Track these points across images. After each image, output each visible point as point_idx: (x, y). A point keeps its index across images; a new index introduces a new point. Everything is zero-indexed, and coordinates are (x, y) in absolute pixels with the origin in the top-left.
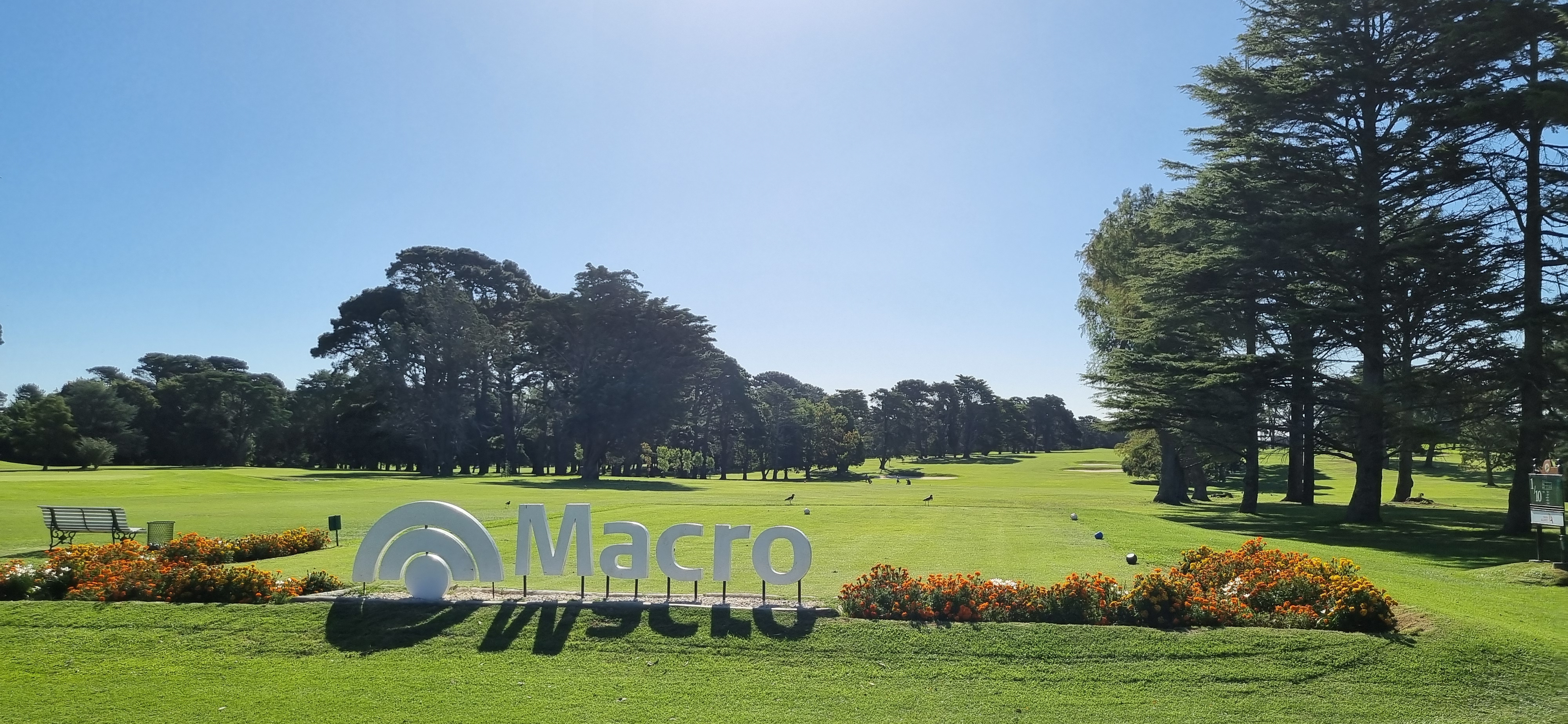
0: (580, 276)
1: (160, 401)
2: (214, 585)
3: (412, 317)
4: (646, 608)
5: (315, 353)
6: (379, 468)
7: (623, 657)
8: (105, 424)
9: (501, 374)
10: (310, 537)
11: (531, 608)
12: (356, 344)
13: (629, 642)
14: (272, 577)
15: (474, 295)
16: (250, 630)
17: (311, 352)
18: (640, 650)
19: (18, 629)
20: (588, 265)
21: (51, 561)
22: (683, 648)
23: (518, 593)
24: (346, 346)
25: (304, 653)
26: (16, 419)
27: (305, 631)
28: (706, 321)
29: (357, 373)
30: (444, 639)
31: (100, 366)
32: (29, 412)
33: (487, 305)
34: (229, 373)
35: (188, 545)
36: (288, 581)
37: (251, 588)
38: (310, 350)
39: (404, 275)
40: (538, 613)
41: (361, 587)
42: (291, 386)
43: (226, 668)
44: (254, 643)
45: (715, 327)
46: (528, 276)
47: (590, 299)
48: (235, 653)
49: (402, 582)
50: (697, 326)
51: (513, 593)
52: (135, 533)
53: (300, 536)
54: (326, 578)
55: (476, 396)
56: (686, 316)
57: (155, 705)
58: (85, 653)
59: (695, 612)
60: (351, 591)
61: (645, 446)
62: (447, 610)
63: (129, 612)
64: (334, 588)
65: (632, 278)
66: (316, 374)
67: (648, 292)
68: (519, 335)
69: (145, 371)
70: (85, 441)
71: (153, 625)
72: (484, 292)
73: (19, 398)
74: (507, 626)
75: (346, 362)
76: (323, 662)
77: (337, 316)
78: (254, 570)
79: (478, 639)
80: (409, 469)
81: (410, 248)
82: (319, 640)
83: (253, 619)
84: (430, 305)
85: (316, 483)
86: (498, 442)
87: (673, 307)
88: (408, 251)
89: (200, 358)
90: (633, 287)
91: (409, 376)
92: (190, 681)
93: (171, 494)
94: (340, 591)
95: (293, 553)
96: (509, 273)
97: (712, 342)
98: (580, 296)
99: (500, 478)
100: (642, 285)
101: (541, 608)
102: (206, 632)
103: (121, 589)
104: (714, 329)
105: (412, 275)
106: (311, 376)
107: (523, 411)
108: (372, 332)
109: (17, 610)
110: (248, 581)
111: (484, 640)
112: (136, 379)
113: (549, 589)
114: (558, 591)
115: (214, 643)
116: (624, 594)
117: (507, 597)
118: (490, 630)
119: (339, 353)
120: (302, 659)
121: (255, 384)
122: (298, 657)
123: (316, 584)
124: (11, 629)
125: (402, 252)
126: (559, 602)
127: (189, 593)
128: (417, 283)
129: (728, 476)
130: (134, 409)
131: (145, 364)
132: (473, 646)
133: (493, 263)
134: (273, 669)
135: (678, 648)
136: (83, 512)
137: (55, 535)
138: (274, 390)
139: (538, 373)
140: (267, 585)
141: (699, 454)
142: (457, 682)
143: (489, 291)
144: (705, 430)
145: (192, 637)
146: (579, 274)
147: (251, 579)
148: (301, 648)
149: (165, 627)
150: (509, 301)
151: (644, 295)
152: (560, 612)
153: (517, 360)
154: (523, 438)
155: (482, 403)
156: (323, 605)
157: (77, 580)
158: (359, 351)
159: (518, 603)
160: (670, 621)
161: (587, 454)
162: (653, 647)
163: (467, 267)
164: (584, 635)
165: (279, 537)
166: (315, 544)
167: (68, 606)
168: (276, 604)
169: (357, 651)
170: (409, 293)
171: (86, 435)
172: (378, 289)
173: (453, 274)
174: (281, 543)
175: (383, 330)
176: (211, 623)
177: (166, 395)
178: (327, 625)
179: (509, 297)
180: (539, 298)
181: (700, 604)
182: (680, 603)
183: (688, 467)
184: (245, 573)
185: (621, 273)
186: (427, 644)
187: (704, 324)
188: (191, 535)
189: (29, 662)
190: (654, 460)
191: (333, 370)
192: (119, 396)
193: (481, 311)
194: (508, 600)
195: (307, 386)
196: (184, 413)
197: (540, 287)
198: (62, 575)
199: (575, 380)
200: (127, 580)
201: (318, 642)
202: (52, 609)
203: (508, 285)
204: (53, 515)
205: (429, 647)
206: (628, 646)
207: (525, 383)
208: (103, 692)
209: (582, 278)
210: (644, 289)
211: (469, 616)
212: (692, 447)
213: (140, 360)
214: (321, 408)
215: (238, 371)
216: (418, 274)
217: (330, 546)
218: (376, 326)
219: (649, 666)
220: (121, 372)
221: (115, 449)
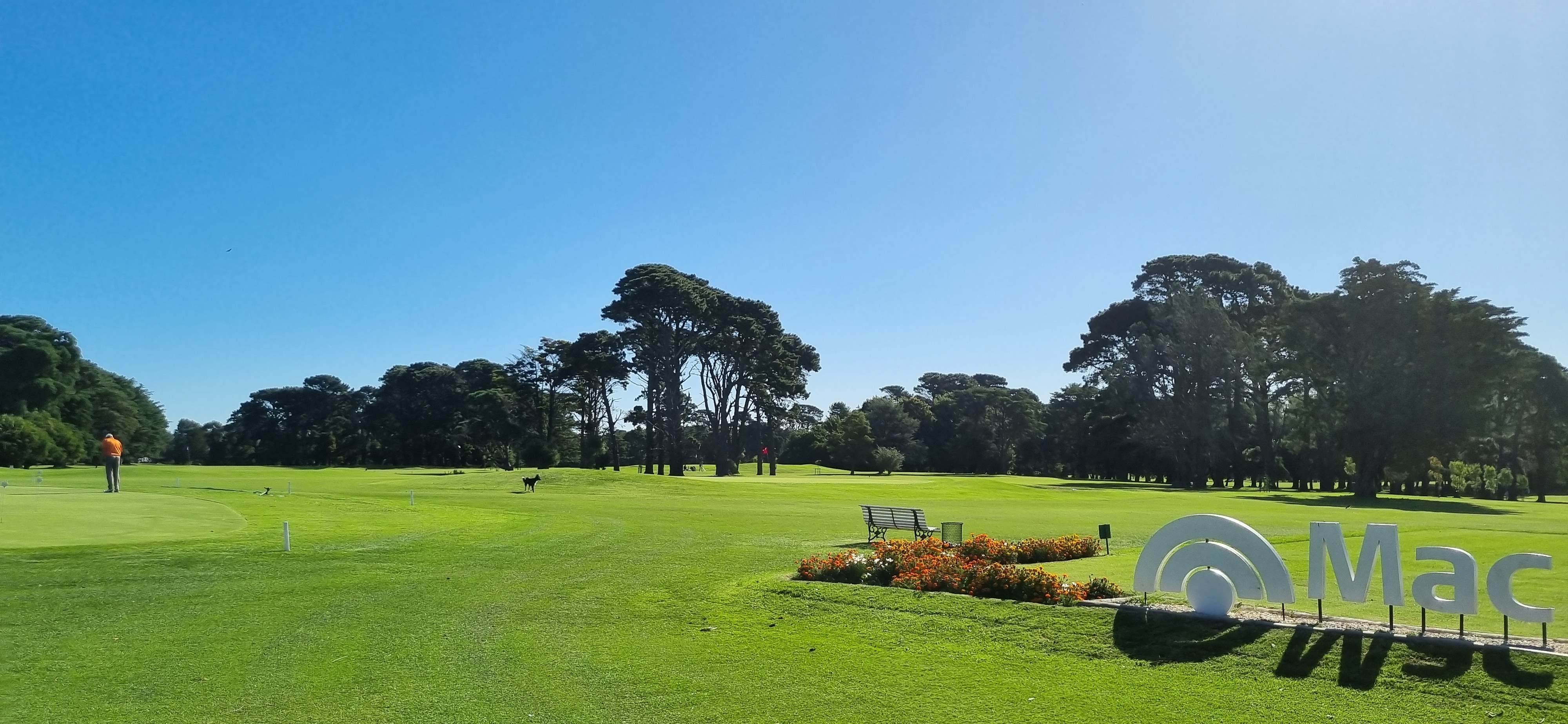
0: (1345, 272)
1: (937, 416)
2: (1008, 583)
3: (1160, 329)
4: (1478, 649)
5: (1067, 367)
6: (1129, 479)
7: (1455, 703)
8: (895, 435)
9: (1254, 382)
10: (1083, 545)
11: (1330, 637)
12: (1105, 357)
13: (1459, 686)
14: (1058, 581)
15: (1224, 301)
16: (1044, 629)
17: (1064, 367)
18: (1475, 697)
19: (859, 608)
20: (1356, 259)
21: (876, 553)
22: (1535, 701)
23: (1311, 617)
24: (1095, 359)
25: (1095, 656)
26: (831, 432)
27: (1094, 635)
28: (1513, 312)
29: (1106, 386)
30: (1236, 659)
31: (890, 385)
32: (840, 425)
33: (1239, 311)
34: (991, 389)
35: (980, 545)
36: (1074, 586)
37: (1041, 589)
38: (1062, 365)
39: (1149, 287)
40: (1340, 641)
41: (1142, 596)
42: (1045, 399)
43: (1027, 662)
44: (1049, 640)
45: (1525, 318)
46: (1284, 277)
47: (1359, 297)
48: (1033, 649)
49: (1183, 595)
50: (1502, 320)
51: (1305, 617)
52: (932, 531)
53: (1074, 542)
54: (1108, 585)
55: (1229, 407)
56: (1486, 308)
57: (975, 687)
58: (911, 634)
59: (1547, 660)
60: (1132, 600)
61: (1434, 460)
62: (1235, 628)
63: (941, 602)
64: (1116, 596)
65: (1413, 269)
66: (1067, 388)
67: (1433, 284)
68: (1274, 341)
69: (924, 389)
70: (880, 450)
71: (962, 615)
72: (1234, 298)
73: (832, 414)
74: (1305, 652)
75: (1096, 375)
76: (1116, 666)
77: (1087, 331)
78: (1043, 572)
79: (1274, 661)
80: (1159, 480)
81: (1156, 259)
82: (1108, 645)
83: (1046, 619)
84: (1178, 316)
85: (1073, 492)
86: (1254, 454)
87: (1468, 299)
88: (1154, 262)
89: (967, 376)
90: (1413, 280)
91: (1158, 388)
92: (999, 669)
93: (952, 499)
94: (1123, 599)
95: (1068, 559)
96: (1262, 275)
97: (1519, 338)
98: (1346, 294)
99: (1258, 492)
100: (1425, 277)
101: (1342, 637)
102: (1006, 626)
103: (934, 581)
104: (1525, 321)
105: (1158, 285)
106: (1063, 390)
107: (1281, 421)
108: (1121, 345)
109: (857, 592)
110: (1038, 582)
111: (1280, 664)
112: (917, 396)
113: (1347, 616)
114: (1360, 620)
115: (1014, 637)
116: (1444, 630)
117: (1299, 621)
118: (1285, 654)
119: (1089, 367)
120: (1094, 662)
121: (1014, 398)
122: (1091, 659)
123: (1098, 590)
124: (854, 607)
125: (1148, 263)
126: (1364, 632)
127: (988, 589)
128: (1163, 293)
129: (1548, 498)
130: (917, 422)
131: (923, 383)
132: (1268, 668)
133: (1244, 266)
134: (1070, 667)
135: (1529, 701)
136: (892, 511)
137: (872, 530)
138: (1031, 404)
139: (1299, 380)
140: (1054, 588)
141: (1507, 471)
142: (1257, 705)
143: (1240, 296)
144: (1514, 442)
145: (994, 629)
146: (1345, 271)
147: (1040, 580)
148: (1092, 651)
149: (971, 618)
150: (1262, 306)
151: (1429, 287)
152: (1366, 643)
153: (1273, 368)
154: (1283, 451)
155: (1236, 415)
156: (1108, 611)
157: (898, 570)
158: (1108, 364)
159: (1314, 628)
160: (1512, 667)
161: (1361, 468)
162: (1492, 696)
163: (1215, 273)
164: (1399, 672)
165: (1055, 542)
166: (1088, 552)
167: (894, 592)
168: (1064, 605)
169: (1147, 660)
170: (1156, 304)
171: (881, 445)
172: (1126, 302)
173: (1200, 281)
174: (1057, 548)
175: (1131, 342)
176: (1010, 618)
177: (940, 409)
178: (1115, 630)
179: (1262, 301)
180: (1297, 299)
181: (1553, 650)
182: (1524, 647)
183: (1492, 487)
184: (1034, 574)
185: (1397, 265)
186: (1218, 662)
187: (1510, 316)
188: (982, 536)
189: (871, 638)
190: (1446, 476)
191: (1084, 383)
192: (905, 411)
193: (1232, 317)
194: (1302, 624)
195: (1060, 399)
196: (956, 426)
197: (1297, 288)
198: (887, 564)
199: (1342, 388)
200: (937, 573)
201: (1108, 647)
202: (882, 593)
203: (1260, 288)
204: (870, 513)
205: (1220, 664)
206: (1459, 690)
207: (1280, 392)
208: (931, 670)
209: (1349, 275)
210: (1427, 281)
211: (1260, 637)
212: (1496, 463)
213: (920, 379)
214: (1073, 420)
215: (998, 387)
216: (1164, 285)
217: (1101, 554)
218: (1124, 338)
219: (1490, 717)
220: (905, 390)
221: (903, 457)
